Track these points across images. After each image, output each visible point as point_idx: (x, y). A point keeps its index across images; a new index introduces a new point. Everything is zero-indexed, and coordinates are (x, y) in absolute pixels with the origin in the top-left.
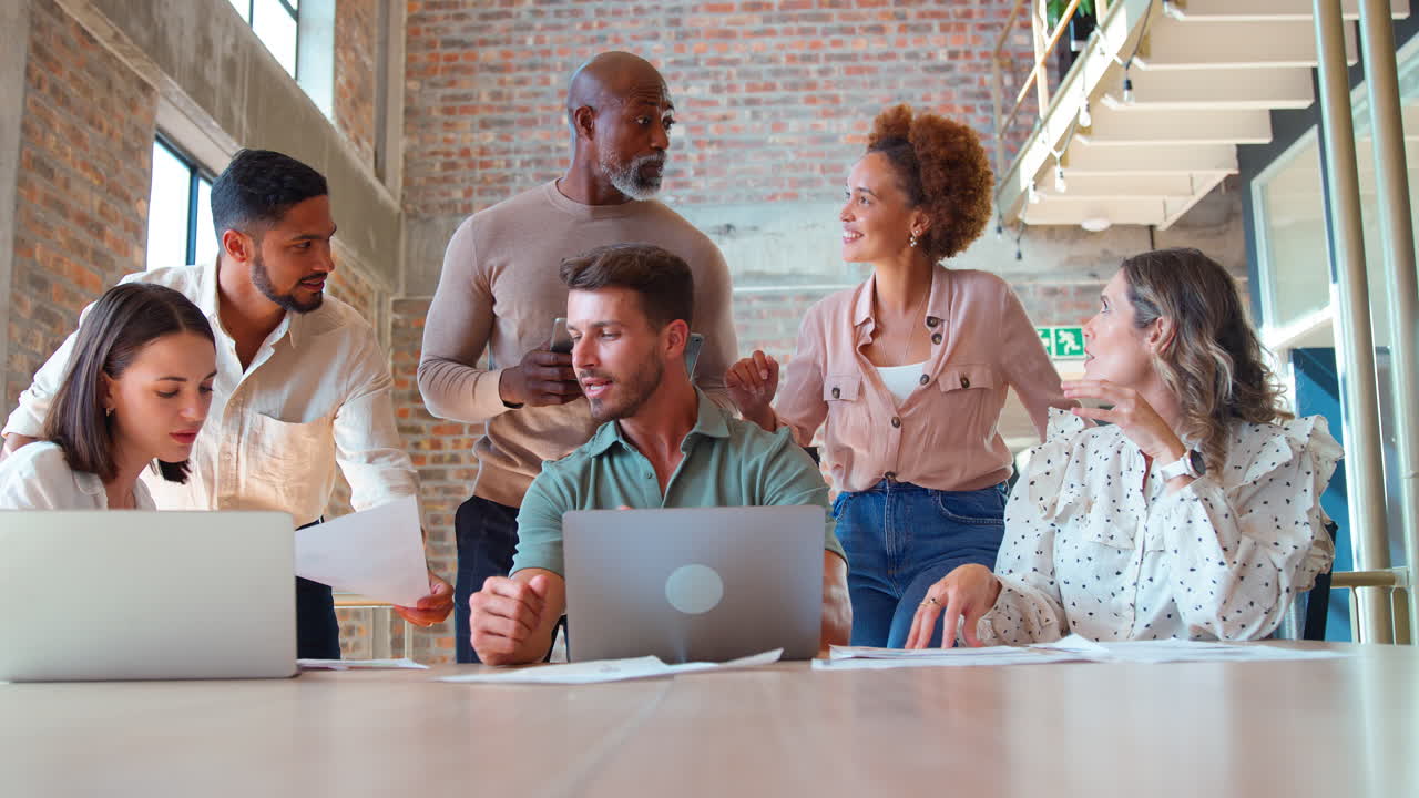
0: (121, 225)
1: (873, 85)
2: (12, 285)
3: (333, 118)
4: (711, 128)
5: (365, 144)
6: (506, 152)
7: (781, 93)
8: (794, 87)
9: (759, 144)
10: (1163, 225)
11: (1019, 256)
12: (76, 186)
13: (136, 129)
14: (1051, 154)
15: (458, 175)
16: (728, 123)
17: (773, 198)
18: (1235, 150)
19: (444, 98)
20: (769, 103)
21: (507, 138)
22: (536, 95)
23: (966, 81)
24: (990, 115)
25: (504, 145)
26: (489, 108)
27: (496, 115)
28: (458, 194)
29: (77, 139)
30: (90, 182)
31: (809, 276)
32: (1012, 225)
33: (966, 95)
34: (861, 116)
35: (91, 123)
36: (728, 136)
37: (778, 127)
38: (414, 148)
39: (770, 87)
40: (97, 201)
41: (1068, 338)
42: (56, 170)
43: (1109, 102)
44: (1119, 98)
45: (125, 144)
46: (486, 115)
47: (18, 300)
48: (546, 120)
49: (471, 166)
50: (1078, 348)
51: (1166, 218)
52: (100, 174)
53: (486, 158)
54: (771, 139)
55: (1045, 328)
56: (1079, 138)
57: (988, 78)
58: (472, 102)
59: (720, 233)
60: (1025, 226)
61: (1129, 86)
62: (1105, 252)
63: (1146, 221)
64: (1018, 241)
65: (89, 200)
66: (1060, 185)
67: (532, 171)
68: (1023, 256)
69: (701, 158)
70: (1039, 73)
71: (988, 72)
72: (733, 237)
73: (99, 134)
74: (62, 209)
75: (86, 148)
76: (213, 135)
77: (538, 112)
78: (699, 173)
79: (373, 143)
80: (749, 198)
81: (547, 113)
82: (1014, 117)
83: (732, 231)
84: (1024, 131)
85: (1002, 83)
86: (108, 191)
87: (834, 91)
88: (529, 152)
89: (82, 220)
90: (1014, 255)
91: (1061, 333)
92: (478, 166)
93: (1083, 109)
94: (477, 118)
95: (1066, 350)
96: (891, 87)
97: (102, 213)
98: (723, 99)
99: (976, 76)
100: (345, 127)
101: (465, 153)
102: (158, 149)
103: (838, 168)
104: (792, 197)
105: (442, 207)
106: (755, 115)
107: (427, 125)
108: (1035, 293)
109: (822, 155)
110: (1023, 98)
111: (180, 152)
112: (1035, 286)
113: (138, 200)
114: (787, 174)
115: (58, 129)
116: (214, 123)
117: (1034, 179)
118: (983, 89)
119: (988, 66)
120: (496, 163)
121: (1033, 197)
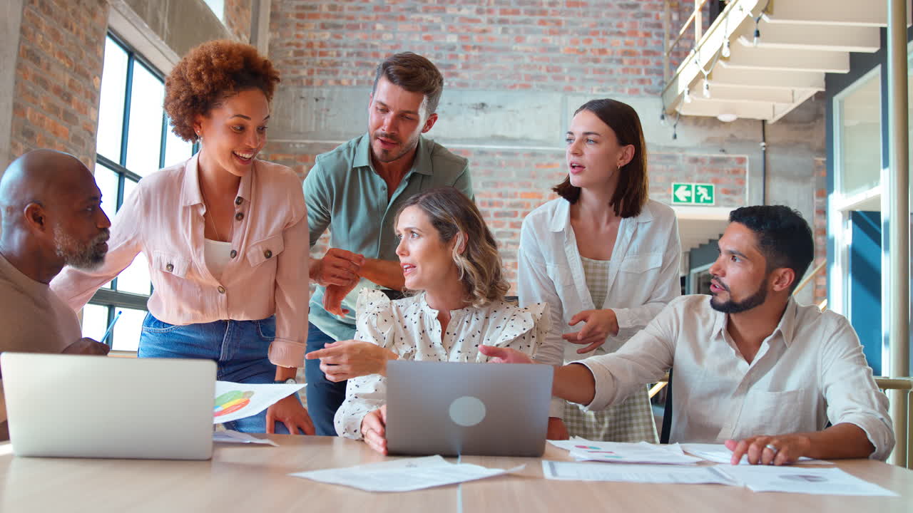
0: (83, 94)
1: (584, 15)
2: (11, 135)
3: (224, 19)
4: (475, 38)
5: (244, 37)
6: (337, 46)
7: (522, 17)
8: (532, 13)
9: (506, 50)
10: (771, 121)
11: (675, 137)
12: (54, 68)
13: (95, 30)
14: (701, 71)
15: (305, 59)
16: (487, 35)
17: (513, 87)
18: (824, 75)
19: (297, 7)
20: (514, 23)
21: (338, 37)
22: (359, 8)
23: (647, 15)
24: (661, 39)
25: (336, 41)
26: (327, 16)
27: (331, 21)
28: (304, 73)
29: (56, 36)
30: (64, 65)
31: (535, 141)
32: (671, 115)
33: (646, 25)
34: (576, 35)
35: (66, 26)
36: (485, 44)
37: (519, 40)
38: (275, 40)
39: (516, 12)
40: (67, 78)
41: (703, 192)
42: (42, 57)
43: (743, 41)
44: (751, 40)
45: (87, 39)
46: (324, 20)
47: (14, 146)
48: (364, 26)
49: (313, 54)
50: (709, 198)
51: (774, 116)
52: (71, 61)
53: (324, 50)
54: (514, 47)
55: (689, 184)
56: (721, 62)
57: (661, 15)
58: (317, 11)
59: (477, 109)
60: (680, 115)
61: (758, 34)
62: (732, 136)
63: (760, 117)
64: (675, 126)
65: (63, 78)
66: (705, 92)
67: (353, 60)
68: (677, 136)
69: (467, 57)
70: (697, 15)
71: (662, 11)
72: (485, 112)
73: (70, 33)
74: (45, 84)
75: (61, 43)
76: (146, 34)
77: (360, 21)
78: (466, 67)
79: (249, 35)
80: (498, 86)
81: (366, 21)
82: (677, 43)
83: (485, 108)
84: (683, 53)
85: (671, 18)
86: (75, 71)
87: (559, 18)
88: (352, 47)
89: (58, 91)
90: (671, 135)
91: (699, 188)
92: (318, 55)
93: (726, 45)
94: (318, 22)
95: (702, 200)
96: (597, 16)
97: (70, 86)
98: (484, 18)
99: (654, 13)
100: (231, 25)
101: (310, 45)
102: (109, 41)
103: (558, 69)
104: (525, 87)
105: (293, 80)
106: (505, 31)
107: (286, 25)
108: (684, 160)
109: (547, 59)
110: (685, 32)
111: (122, 43)
112: (684, 156)
113: (95, 77)
114: (523, 71)
115: (43, 31)
116: (146, 26)
117: (689, 86)
118: (657, 22)
119: (662, 6)
120: (330, 53)
121: (687, 99)
